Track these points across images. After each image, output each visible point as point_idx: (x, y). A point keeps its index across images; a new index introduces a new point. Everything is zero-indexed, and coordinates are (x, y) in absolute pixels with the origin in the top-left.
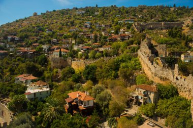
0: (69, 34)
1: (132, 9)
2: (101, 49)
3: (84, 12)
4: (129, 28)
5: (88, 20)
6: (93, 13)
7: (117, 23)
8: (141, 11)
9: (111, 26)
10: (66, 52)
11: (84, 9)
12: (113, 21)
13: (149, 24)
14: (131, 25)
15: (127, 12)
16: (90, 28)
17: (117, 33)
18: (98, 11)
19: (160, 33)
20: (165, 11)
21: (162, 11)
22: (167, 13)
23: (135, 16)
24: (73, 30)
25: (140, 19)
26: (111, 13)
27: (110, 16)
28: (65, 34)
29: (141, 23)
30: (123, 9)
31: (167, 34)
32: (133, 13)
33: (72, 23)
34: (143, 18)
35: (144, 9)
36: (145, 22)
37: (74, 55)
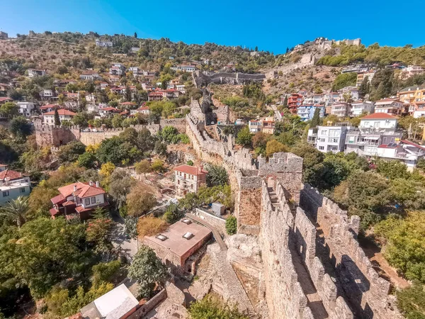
0: (79, 83)
1: (195, 48)
2: (134, 112)
3: (111, 44)
4: (184, 79)
5: (120, 61)
6: (128, 48)
7: (167, 72)
8: (209, 53)
9: (157, 74)
10: (71, 116)
11: (111, 39)
12: (162, 67)
13: (217, 75)
14: (189, 74)
15: (188, 53)
16: (122, 76)
17: (164, 86)
18: (137, 46)
19: (232, 89)
20: (243, 56)
21: (238, 55)
22: (245, 59)
23: (198, 59)
24: (89, 76)
25: (206, 67)
26: (161, 52)
27: (158, 57)
28: (72, 83)
29: (205, 73)
30: (182, 48)
31: (241, 91)
32: (196, 56)
33: (88, 64)
34: (210, 64)
35: (213, 50)
36: (212, 71)
37: (84, 123)
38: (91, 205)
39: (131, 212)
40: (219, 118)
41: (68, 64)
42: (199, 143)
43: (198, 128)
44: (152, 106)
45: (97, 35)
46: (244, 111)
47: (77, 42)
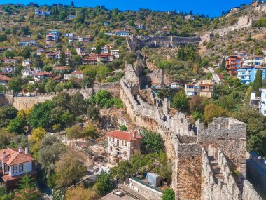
0: (17, 49)
1: (129, 14)
2: (67, 77)
3: (49, 12)
4: (119, 43)
5: (56, 28)
6: (65, 16)
7: (101, 37)
8: (143, 18)
9: (92, 40)
10: (7, 81)
11: (50, 8)
12: (97, 32)
13: (151, 39)
14: (123, 39)
15: (122, 19)
16: (57, 42)
17: (99, 50)
18: (73, 14)
19: (166, 53)
20: (177, 20)
21: (173, 19)
22: (179, 23)
23: (133, 25)
24: (27, 42)
25: (140, 31)
26: (96, 18)
27: (93, 23)
28: (10, 50)
29: (140, 37)
30: (116, 14)
31: (176, 54)
32: (130, 21)
33: (27, 32)
34: (144, 28)
35: (147, 15)
36: (147, 35)
37: (18, 88)
38: (19, 173)
39: (60, 182)
40: (154, 82)
41: (8, 33)
42: (132, 107)
43: (132, 92)
44: (86, 70)
45: (37, 6)
46: (179, 74)
47: (18, 12)
